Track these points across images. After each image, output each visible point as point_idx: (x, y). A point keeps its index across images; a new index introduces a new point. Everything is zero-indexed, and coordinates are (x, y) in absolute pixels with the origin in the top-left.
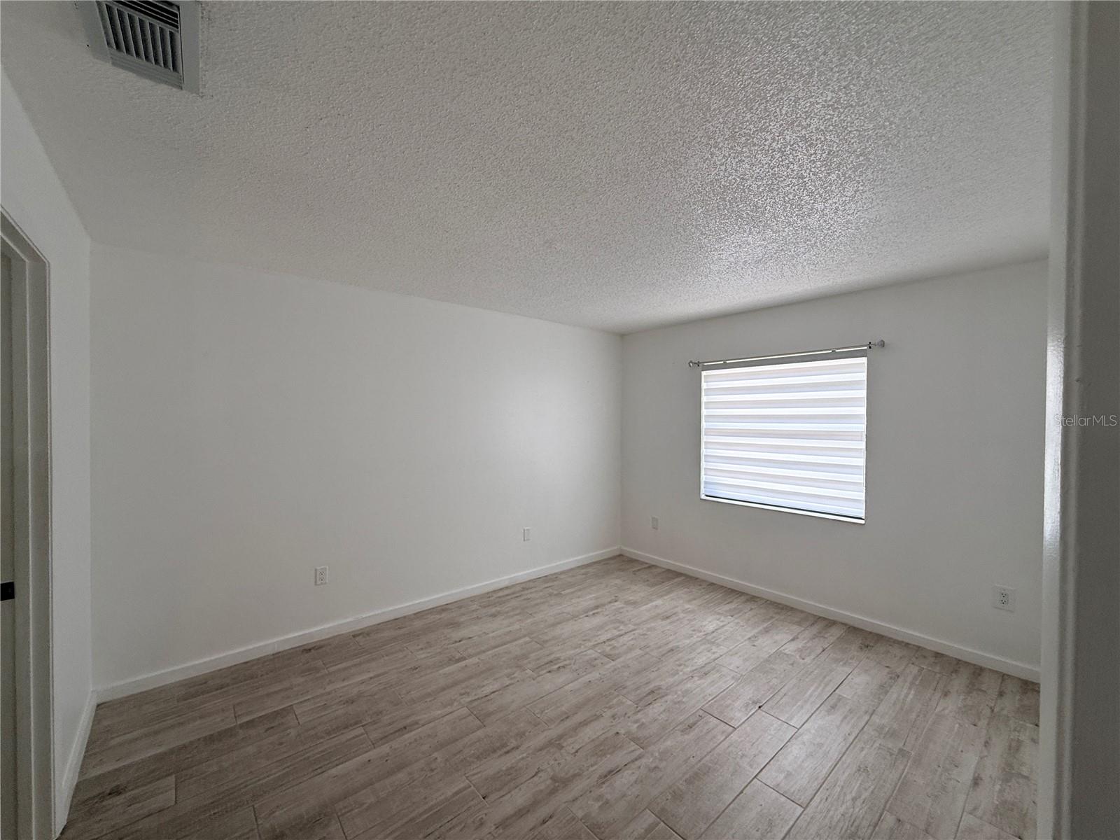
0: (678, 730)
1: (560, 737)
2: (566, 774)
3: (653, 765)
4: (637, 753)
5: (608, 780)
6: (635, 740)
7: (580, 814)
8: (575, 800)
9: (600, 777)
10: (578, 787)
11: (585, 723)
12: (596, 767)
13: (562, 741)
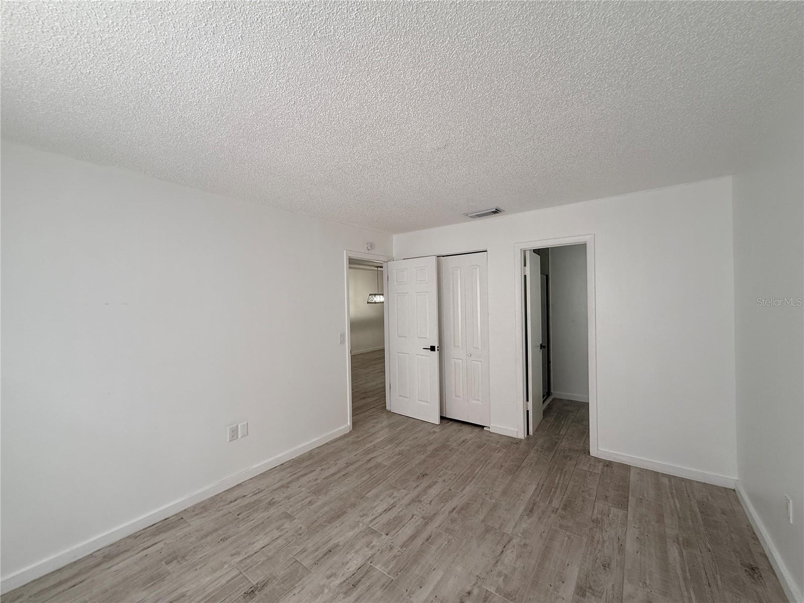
0: (341, 546)
1: (426, 524)
2: (414, 505)
3: (363, 518)
4: (372, 524)
5: (391, 505)
6: (374, 532)
7: (402, 491)
8: (406, 495)
9: (395, 506)
10: (406, 500)
11: (413, 538)
12: (398, 511)
13: (424, 522)
